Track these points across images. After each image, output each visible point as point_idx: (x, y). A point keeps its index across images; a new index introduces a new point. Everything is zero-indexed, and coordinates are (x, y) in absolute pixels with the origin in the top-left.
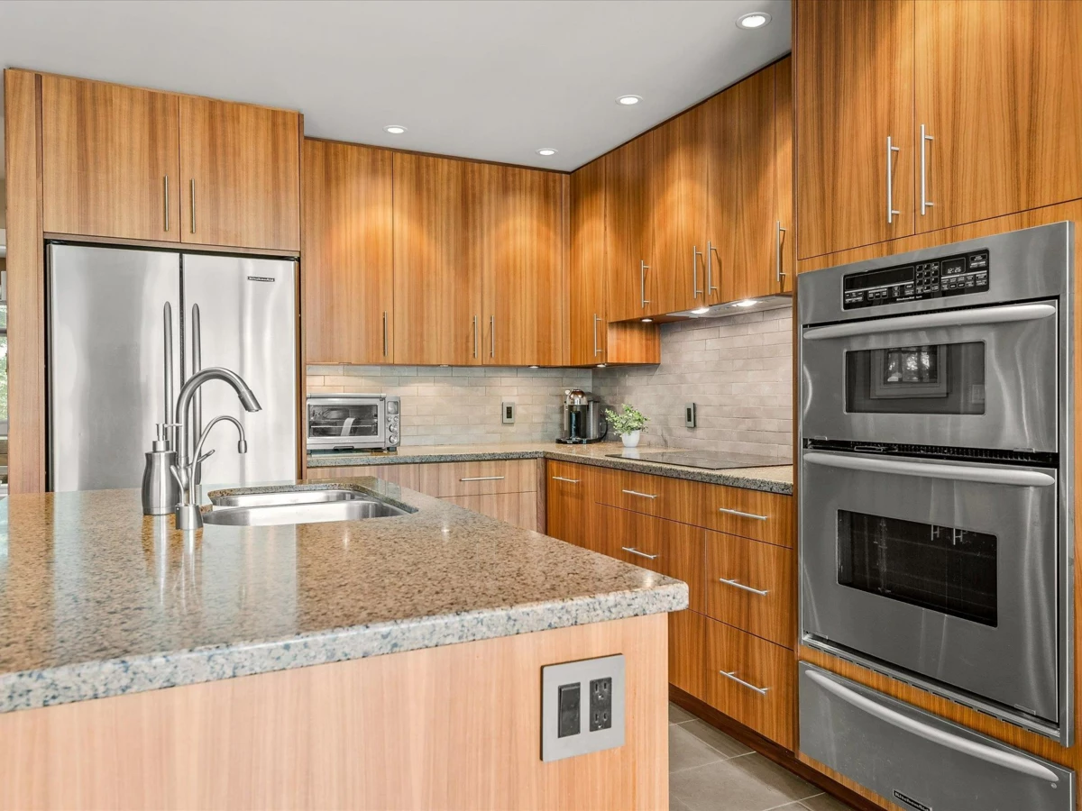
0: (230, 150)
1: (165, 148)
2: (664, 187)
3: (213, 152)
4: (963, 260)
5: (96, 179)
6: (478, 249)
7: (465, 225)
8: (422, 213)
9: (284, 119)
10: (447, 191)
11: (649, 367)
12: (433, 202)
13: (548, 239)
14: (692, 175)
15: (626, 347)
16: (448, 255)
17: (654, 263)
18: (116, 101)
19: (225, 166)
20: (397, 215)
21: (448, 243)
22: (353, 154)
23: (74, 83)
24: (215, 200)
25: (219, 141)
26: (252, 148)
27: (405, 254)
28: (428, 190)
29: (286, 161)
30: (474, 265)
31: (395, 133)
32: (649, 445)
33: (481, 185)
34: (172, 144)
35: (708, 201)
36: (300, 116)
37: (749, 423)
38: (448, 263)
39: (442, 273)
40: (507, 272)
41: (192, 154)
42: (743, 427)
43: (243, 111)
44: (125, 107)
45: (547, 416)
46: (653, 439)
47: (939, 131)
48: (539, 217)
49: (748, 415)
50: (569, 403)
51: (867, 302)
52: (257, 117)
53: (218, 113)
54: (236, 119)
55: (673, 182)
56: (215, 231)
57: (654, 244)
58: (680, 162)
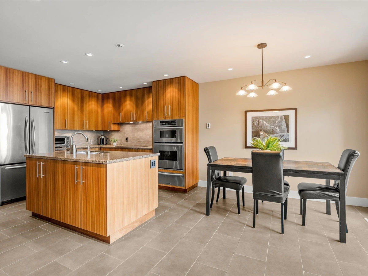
0: (40, 86)
1: (25, 84)
2: (125, 101)
3: (36, 86)
4: (174, 121)
5: (10, 90)
6: (84, 107)
7: (82, 103)
8: (73, 100)
9: (51, 80)
10: (78, 95)
11: (118, 131)
12: (76, 97)
13: (98, 106)
14: (131, 101)
15: (114, 127)
16: (79, 108)
17: (122, 113)
18: (15, 73)
19: (38, 89)
20: (68, 99)
21: (79, 106)
22: (59, 86)
23: (5, 68)
24: (36, 95)
25: (37, 83)
26: (44, 86)
27: (70, 107)
28: (75, 95)
29: (51, 88)
30: (84, 110)
31: (72, 84)
32: (117, 145)
33: (85, 95)
34: (27, 83)
35: (134, 106)
36: (54, 80)
37: (138, 140)
38: (79, 110)
39: (77, 112)
40: (90, 112)
41: (31, 85)
42: (137, 141)
43: (42, 78)
44: (17, 74)
45: (95, 140)
46: (118, 144)
47: (171, 106)
48: (96, 102)
49: (138, 139)
50: (100, 137)
51: (163, 125)
52: (45, 79)
53: (37, 78)
54: (41, 79)
55: (127, 101)
56: (36, 102)
57: (122, 110)
58: (128, 98)
